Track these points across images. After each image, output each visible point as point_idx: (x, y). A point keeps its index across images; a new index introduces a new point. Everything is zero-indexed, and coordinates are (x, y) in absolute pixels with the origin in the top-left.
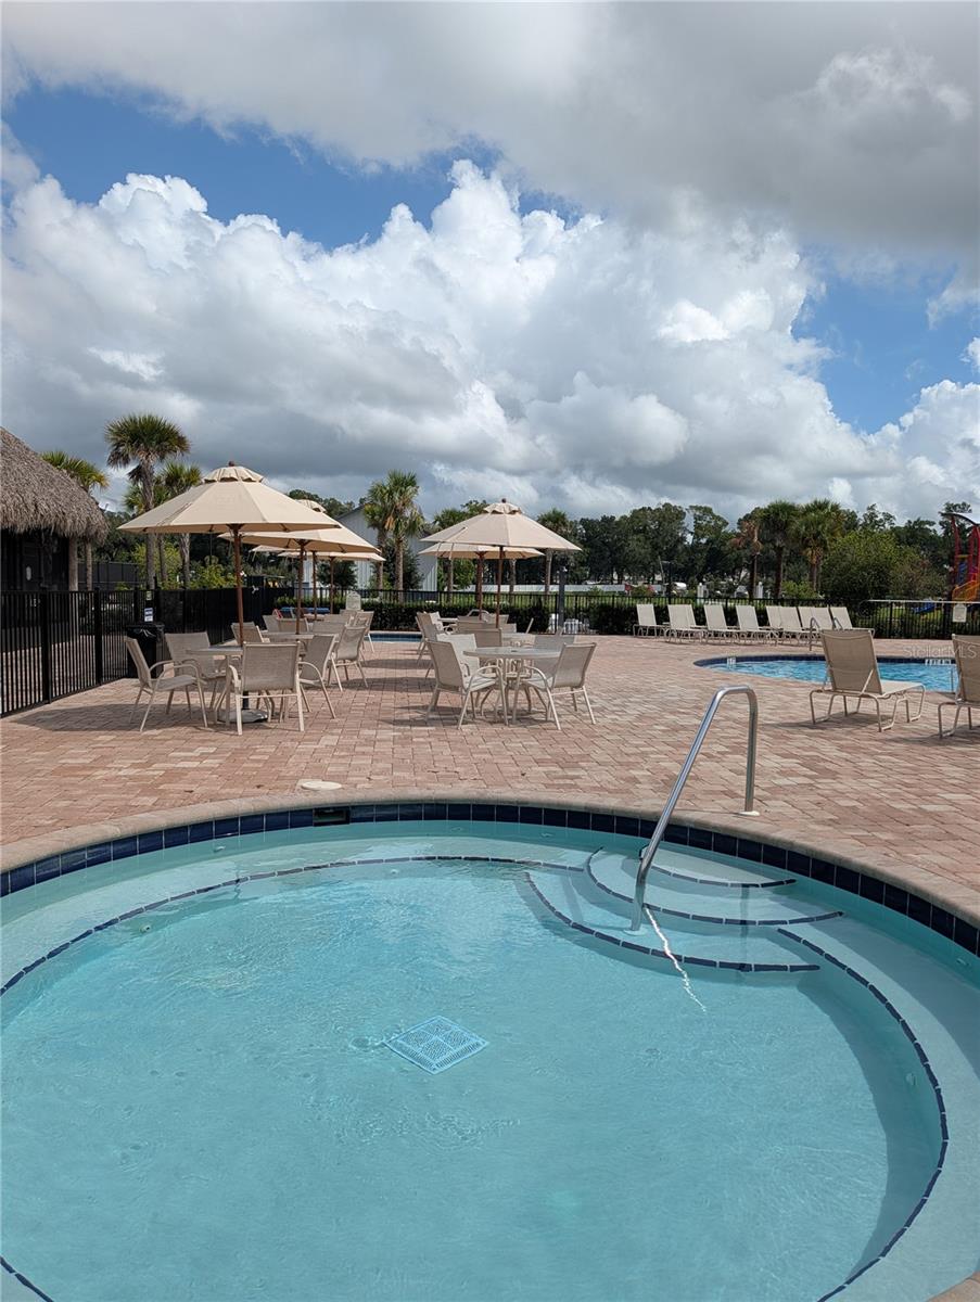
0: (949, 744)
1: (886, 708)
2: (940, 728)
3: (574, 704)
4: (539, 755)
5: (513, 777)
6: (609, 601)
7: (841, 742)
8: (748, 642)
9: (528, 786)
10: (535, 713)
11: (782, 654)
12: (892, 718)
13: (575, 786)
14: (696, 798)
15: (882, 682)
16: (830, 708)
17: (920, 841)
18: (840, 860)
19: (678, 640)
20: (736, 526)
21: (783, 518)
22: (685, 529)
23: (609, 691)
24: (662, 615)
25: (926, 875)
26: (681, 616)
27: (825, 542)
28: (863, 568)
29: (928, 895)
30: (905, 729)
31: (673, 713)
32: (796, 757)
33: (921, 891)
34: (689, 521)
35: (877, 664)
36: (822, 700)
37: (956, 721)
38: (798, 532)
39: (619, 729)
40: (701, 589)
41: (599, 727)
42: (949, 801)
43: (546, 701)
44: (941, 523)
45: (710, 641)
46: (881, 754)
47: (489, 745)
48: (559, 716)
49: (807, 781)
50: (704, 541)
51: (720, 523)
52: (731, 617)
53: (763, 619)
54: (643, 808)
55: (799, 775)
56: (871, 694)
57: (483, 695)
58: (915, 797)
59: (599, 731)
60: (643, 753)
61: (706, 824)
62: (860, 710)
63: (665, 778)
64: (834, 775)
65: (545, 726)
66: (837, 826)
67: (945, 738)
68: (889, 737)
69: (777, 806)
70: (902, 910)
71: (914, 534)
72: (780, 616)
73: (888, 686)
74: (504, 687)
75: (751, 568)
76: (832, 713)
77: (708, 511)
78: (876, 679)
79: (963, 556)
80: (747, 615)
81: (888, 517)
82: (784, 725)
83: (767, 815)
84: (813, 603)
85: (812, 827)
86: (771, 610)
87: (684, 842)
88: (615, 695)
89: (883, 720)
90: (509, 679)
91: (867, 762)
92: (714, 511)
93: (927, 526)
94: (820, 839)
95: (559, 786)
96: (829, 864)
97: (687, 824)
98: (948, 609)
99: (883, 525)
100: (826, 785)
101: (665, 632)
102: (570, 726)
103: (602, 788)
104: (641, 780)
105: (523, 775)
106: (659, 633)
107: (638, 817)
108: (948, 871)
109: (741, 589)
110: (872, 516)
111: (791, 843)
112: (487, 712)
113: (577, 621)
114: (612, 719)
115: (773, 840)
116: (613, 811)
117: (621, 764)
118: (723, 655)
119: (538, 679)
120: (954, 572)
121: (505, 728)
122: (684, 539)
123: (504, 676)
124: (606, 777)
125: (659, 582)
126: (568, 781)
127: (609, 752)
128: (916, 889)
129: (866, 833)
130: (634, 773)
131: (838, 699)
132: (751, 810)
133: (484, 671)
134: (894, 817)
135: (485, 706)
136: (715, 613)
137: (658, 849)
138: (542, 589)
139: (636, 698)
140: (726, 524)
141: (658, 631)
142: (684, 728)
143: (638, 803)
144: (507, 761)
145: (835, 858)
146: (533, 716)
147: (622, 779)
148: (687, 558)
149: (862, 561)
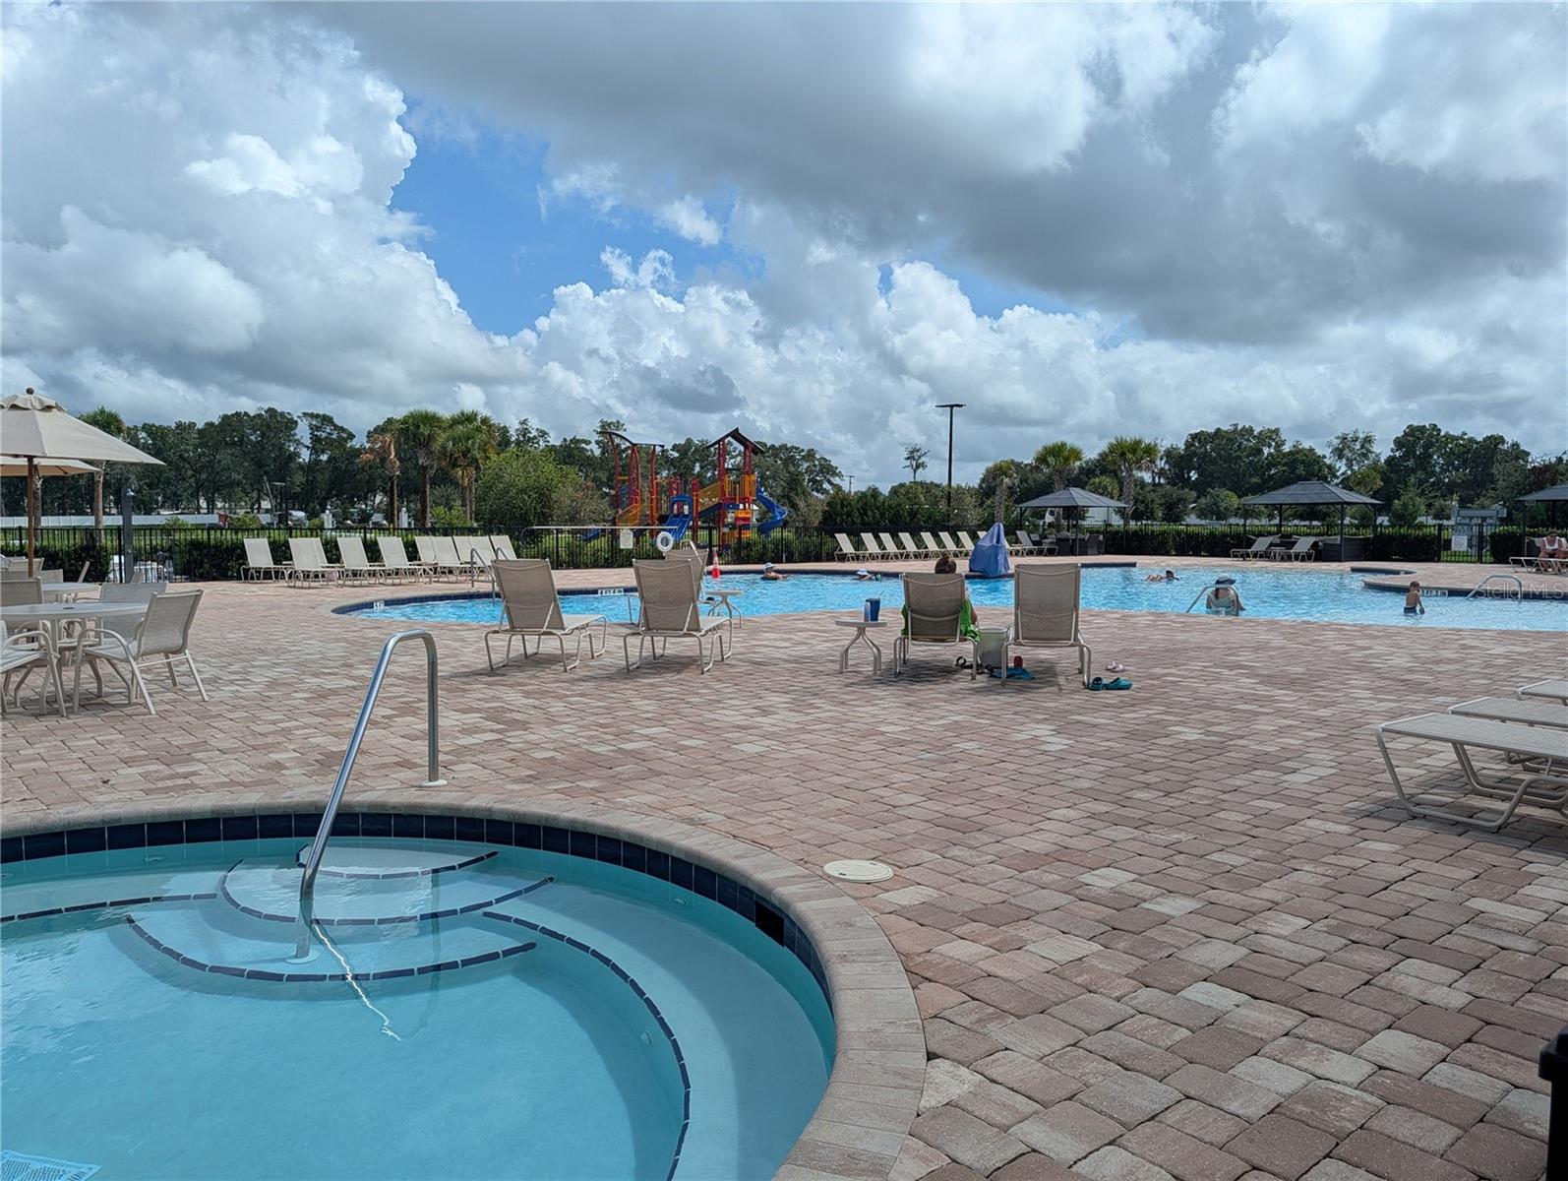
0: (637, 676)
1: (570, 645)
2: (627, 660)
3: (172, 677)
4: (127, 752)
5: (90, 788)
6: (202, 536)
7: (525, 688)
8: (397, 581)
9: (117, 797)
10: (109, 695)
11: (440, 593)
12: (576, 655)
13: (193, 786)
14: (365, 776)
15: (564, 616)
16: (508, 651)
17: (625, 783)
18: (547, 819)
19: (306, 584)
20: (365, 440)
21: (425, 431)
22: (298, 443)
23: (219, 655)
24: (281, 552)
25: (637, 818)
26: (307, 552)
27: (477, 460)
28: (523, 491)
29: (642, 838)
30: (591, 667)
31: (316, 675)
32: (478, 710)
33: (635, 836)
34: (303, 432)
35: (558, 596)
36: (499, 642)
37: (641, 652)
38: (444, 447)
39: (245, 703)
40: (327, 519)
41: (215, 704)
42: (647, 736)
43: (128, 677)
44: (597, 442)
45: (347, 583)
46: (571, 696)
47: (40, 748)
48: (150, 694)
49: (495, 736)
50: (324, 457)
51: (345, 435)
52: (373, 552)
53: (412, 552)
54: (296, 799)
55: (485, 731)
56: (553, 631)
57: (15, 678)
58: (613, 737)
59: (214, 710)
60: (283, 729)
61: (383, 806)
62: (541, 651)
63: (320, 757)
64: (524, 725)
65: (129, 710)
66: (538, 781)
67: (632, 671)
68: (576, 677)
69: (465, 770)
70: (615, 860)
71: (570, 453)
72: (433, 549)
73: (570, 620)
74: (55, 661)
75: (389, 493)
76: (511, 656)
77: (327, 420)
78: (558, 613)
79: (623, 478)
80: (392, 549)
81: (543, 434)
82: (456, 676)
83: (455, 782)
84: (472, 532)
85: (510, 787)
86: (422, 542)
87: (355, 833)
88: (229, 660)
89: (567, 659)
90: (62, 650)
91: (557, 707)
92: (336, 421)
93: (583, 445)
94: (521, 799)
95: (167, 790)
96: (531, 826)
97: (358, 810)
98: (615, 536)
99: (537, 443)
100: (516, 738)
101: (287, 574)
102: (168, 707)
103: (233, 783)
104: (287, 765)
105: (105, 782)
106: (279, 575)
107: (289, 811)
108: (659, 809)
109: (377, 517)
110: (525, 432)
111: (490, 810)
112: (26, 702)
113: (155, 565)
114: (232, 692)
115: (468, 810)
116: (254, 810)
117: (254, 748)
118: (368, 599)
119: (111, 646)
120: (616, 495)
121: (63, 721)
122: (298, 455)
123: (54, 645)
124: (235, 768)
125: (267, 511)
126: (181, 781)
127: (236, 735)
128: (629, 834)
129: (569, 785)
130: (275, 756)
131: (516, 641)
132: (437, 779)
133: (16, 642)
134: (594, 762)
135: (21, 693)
136: (351, 547)
137: (326, 848)
138: (88, 521)
139: (262, 660)
140: (351, 436)
141: (277, 573)
142: (334, 692)
143: (289, 793)
144: (75, 767)
145: (540, 817)
146: (106, 700)
147: (260, 766)
148: (304, 480)
149: (521, 483)
